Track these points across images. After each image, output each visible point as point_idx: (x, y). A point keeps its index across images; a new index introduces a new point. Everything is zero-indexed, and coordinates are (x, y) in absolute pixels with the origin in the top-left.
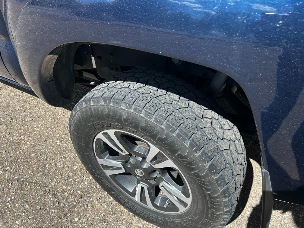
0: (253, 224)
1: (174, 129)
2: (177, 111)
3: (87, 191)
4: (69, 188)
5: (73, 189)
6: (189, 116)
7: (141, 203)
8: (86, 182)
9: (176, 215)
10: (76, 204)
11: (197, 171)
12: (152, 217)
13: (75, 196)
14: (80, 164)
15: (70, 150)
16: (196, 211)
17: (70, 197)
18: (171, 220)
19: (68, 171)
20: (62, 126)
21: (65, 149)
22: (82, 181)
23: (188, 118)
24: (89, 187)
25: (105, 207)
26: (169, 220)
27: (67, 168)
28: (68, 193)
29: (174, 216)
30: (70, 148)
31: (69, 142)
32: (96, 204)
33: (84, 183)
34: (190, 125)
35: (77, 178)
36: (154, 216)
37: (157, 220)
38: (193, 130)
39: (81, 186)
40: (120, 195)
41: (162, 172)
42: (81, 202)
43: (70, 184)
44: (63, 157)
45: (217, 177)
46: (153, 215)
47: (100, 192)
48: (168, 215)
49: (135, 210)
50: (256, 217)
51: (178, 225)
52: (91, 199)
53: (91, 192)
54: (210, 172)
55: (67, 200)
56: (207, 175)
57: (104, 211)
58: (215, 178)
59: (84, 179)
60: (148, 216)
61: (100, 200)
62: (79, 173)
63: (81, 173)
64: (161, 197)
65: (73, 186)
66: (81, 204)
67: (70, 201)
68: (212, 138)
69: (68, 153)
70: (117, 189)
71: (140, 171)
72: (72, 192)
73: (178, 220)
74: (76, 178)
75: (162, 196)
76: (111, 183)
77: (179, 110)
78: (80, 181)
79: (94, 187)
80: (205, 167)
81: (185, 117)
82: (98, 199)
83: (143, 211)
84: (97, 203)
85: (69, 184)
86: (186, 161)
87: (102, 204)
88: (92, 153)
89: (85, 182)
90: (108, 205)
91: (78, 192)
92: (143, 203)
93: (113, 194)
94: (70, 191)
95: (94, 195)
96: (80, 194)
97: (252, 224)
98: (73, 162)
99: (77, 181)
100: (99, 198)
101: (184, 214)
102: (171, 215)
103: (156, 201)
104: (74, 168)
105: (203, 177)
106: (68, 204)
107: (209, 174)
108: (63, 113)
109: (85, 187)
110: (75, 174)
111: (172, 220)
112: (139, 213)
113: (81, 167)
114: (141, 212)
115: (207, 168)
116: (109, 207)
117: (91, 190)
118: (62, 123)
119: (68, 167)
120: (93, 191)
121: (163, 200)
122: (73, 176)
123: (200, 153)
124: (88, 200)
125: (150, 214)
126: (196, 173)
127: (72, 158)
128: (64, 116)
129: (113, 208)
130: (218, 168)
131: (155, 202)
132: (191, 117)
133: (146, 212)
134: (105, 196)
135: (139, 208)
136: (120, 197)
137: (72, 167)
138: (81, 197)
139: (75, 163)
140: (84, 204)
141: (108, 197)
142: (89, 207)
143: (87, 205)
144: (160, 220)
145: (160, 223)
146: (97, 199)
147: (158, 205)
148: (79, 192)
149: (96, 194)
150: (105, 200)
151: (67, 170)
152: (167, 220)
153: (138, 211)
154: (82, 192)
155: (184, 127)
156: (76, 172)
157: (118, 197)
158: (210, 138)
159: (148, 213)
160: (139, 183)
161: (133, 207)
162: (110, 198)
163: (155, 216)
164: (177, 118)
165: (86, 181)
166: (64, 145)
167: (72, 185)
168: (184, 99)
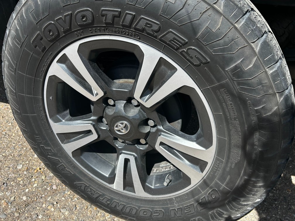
0: (281, 207)
3: (37, 195)
4: (8, 194)
5: (15, 195)
7: (125, 191)
8: (36, 184)
9: (184, 195)
10: (18, 215)
11: (239, 62)
12: (143, 211)
13: (17, 205)
14: (28, 162)
15: (13, 147)
16: (224, 169)
17: (10, 207)
18: (176, 206)
19: (9, 173)
20: (4, 121)
21: (6, 146)
22: (30, 183)
24: (40, 189)
25: (66, 213)
26: (172, 207)
27: (7, 168)
28: (5, 202)
29: (180, 198)
30: (14, 145)
31: (12, 139)
32: (51, 212)
33: (32, 186)
35: (22, 180)
36: (147, 207)
37: (151, 214)
39: (27, 190)
40: (90, 185)
41: (160, 119)
42: (27, 212)
43: (10, 188)
44: (3, 155)
45: (274, 70)
46: (145, 207)
47: (57, 194)
48: (170, 200)
49: (116, 206)
50: (281, 198)
51: (190, 211)
52: (44, 206)
53: (43, 196)
54: (263, 60)
55: (3, 212)
56: (256, 66)
57: (65, 219)
58: (271, 72)
59: (33, 180)
60: (137, 210)
61: (59, 205)
62: (25, 173)
63: (29, 173)
64: (155, 176)
65: (15, 191)
66: (26, 215)
67: (9, 211)
69: (10, 151)
70: (85, 175)
71: (122, 124)
72: (12, 199)
73: (190, 202)
74: (20, 180)
75: (156, 174)
76: (75, 167)
78: (27, 183)
79: (49, 189)
80: (253, 49)
82: (55, 203)
83: (128, 204)
84: (53, 209)
85: (8, 189)
86: (219, 45)
87: (62, 210)
88: (42, 112)
89: (34, 184)
90: (70, 210)
91: (22, 199)
92: (127, 190)
93: (78, 185)
94: (9, 198)
95: (49, 200)
96: (25, 201)
97: (279, 207)
98: (16, 160)
99: (21, 183)
100: (57, 202)
101: (200, 186)
102: (175, 198)
103: (148, 181)
104: (18, 168)
105: (251, 73)
106: (4, 217)
107: (261, 63)
108: (7, 108)
109: (34, 190)
110: (20, 175)
111: (178, 206)
112: (122, 210)
113: (29, 165)
114: (125, 206)
115: (257, 52)
116: (73, 213)
117: (44, 194)
118: (4, 118)
119: (9, 167)
120: (46, 194)
121: (160, 178)
122: (15, 178)
123: (244, 20)
124: (38, 208)
125: (139, 207)
126: (236, 68)
127: (15, 156)
128: (8, 111)
129: (79, 214)
130: (275, 53)
131: (147, 184)
133: (133, 205)
134: (65, 199)
135: (121, 201)
136: (91, 189)
137: (15, 167)
138: (27, 205)
139: (21, 162)
140: (32, 213)
141: (70, 199)
142: (40, 217)
143: (37, 214)
144: (156, 212)
145: (158, 217)
146: (53, 205)
147: (153, 187)
148: (25, 198)
149: (52, 197)
150: (65, 205)
151: (6, 171)
152: (168, 208)
153: (120, 206)
154: (29, 198)
156: (20, 172)
157: (87, 189)
159: (137, 206)
160: (121, 154)
161: (111, 201)
162: (74, 200)
163: (149, 208)
165: (36, 182)
166: (5, 142)
167: (13, 190)
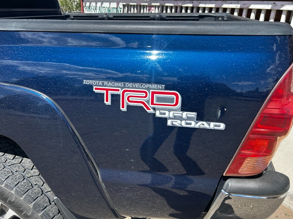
1: (3, 181)
2: (9, 167)
6: (18, 170)
11: (25, 212)
23: (17, 171)
34: (18, 176)
38: (19, 179)
54: (35, 211)
56: (33, 213)
68: (38, 183)
77: (10, 166)
80: (30, 207)
81: (14, 171)
86: (16, 206)
107: (34, 212)
115: (32, 207)
126: (24, 214)
130: (41, 206)
132: (20, 170)
155: (11, 178)
158: (36, 184)
164: (6, 172)
168: (18, 157)
